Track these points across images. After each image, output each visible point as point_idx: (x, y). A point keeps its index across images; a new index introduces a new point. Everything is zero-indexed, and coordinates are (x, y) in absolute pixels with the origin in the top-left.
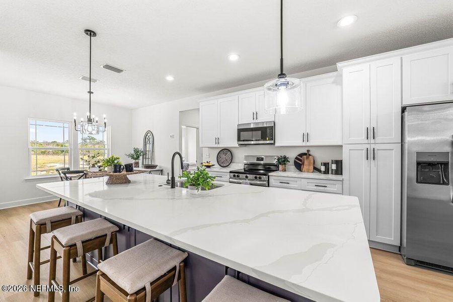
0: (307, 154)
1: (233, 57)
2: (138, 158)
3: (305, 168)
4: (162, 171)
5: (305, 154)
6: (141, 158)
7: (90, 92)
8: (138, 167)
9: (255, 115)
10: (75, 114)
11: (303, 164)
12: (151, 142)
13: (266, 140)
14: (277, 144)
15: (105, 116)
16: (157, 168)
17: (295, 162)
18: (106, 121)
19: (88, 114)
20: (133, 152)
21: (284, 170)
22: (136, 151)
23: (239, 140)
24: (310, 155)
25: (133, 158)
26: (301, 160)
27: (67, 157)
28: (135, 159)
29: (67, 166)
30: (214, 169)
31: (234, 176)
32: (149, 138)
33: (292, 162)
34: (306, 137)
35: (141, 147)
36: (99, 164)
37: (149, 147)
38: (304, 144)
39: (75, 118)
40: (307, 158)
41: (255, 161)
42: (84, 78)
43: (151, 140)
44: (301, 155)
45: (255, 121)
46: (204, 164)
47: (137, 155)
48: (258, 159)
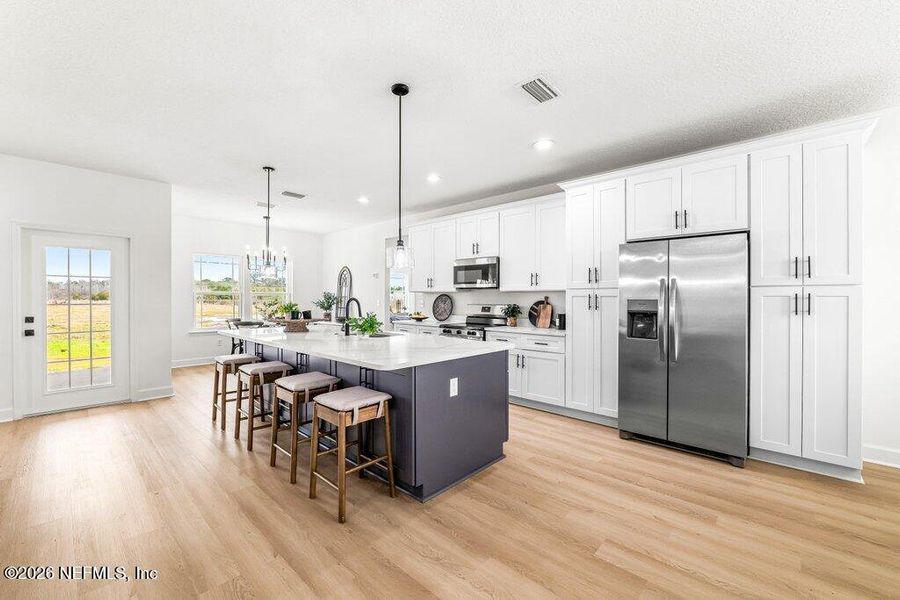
0: (545, 302)
1: (433, 178)
2: (329, 308)
3: (541, 321)
5: (541, 302)
6: (334, 307)
7: (267, 218)
8: (330, 320)
9: (476, 248)
10: (248, 247)
11: (539, 316)
12: (348, 283)
14: (501, 289)
15: (284, 248)
17: (530, 313)
18: (286, 255)
19: (264, 247)
20: (322, 299)
21: (515, 325)
22: (328, 297)
23: (456, 282)
24: (548, 303)
25: (323, 307)
26: (536, 311)
27: (236, 307)
28: (326, 309)
29: (237, 317)
30: (428, 324)
31: (444, 331)
32: (345, 278)
33: (526, 313)
34: (535, 278)
35: (334, 291)
36: (277, 315)
37: (345, 291)
38: (533, 288)
39: (248, 253)
40: (544, 308)
41: (480, 312)
42: (260, 204)
43: (348, 280)
44: (538, 304)
45: (476, 256)
46: (414, 316)
47: (328, 303)
48: (484, 309)
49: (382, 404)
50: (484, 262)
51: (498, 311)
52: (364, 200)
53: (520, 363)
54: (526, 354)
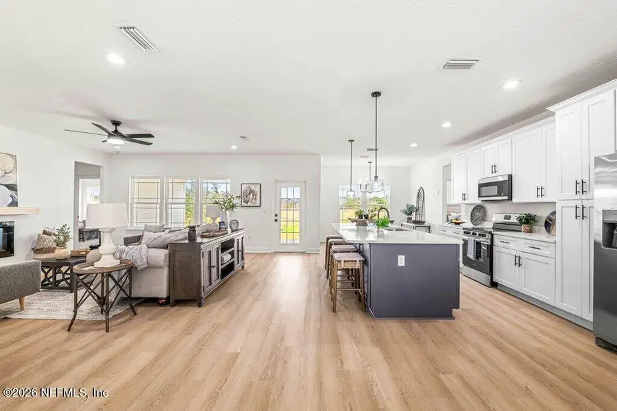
2: (411, 214)
4: (429, 227)
6: (414, 213)
9: (494, 168)
11: (553, 224)
12: (422, 198)
13: (501, 196)
14: (514, 201)
16: (426, 224)
17: (546, 222)
20: (406, 209)
22: (410, 207)
23: (480, 196)
25: (406, 214)
26: (551, 220)
28: (408, 214)
32: (421, 195)
34: (540, 191)
35: (414, 203)
38: (540, 199)
41: (503, 220)
45: (494, 175)
46: (454, 221)
47: (409, 211)
48: (506, 217)
49: (358, 261)
50: (501, 179)
51: (514, 219)
52: (414, 145)
53: (517, 262)
54: (522, 255)
